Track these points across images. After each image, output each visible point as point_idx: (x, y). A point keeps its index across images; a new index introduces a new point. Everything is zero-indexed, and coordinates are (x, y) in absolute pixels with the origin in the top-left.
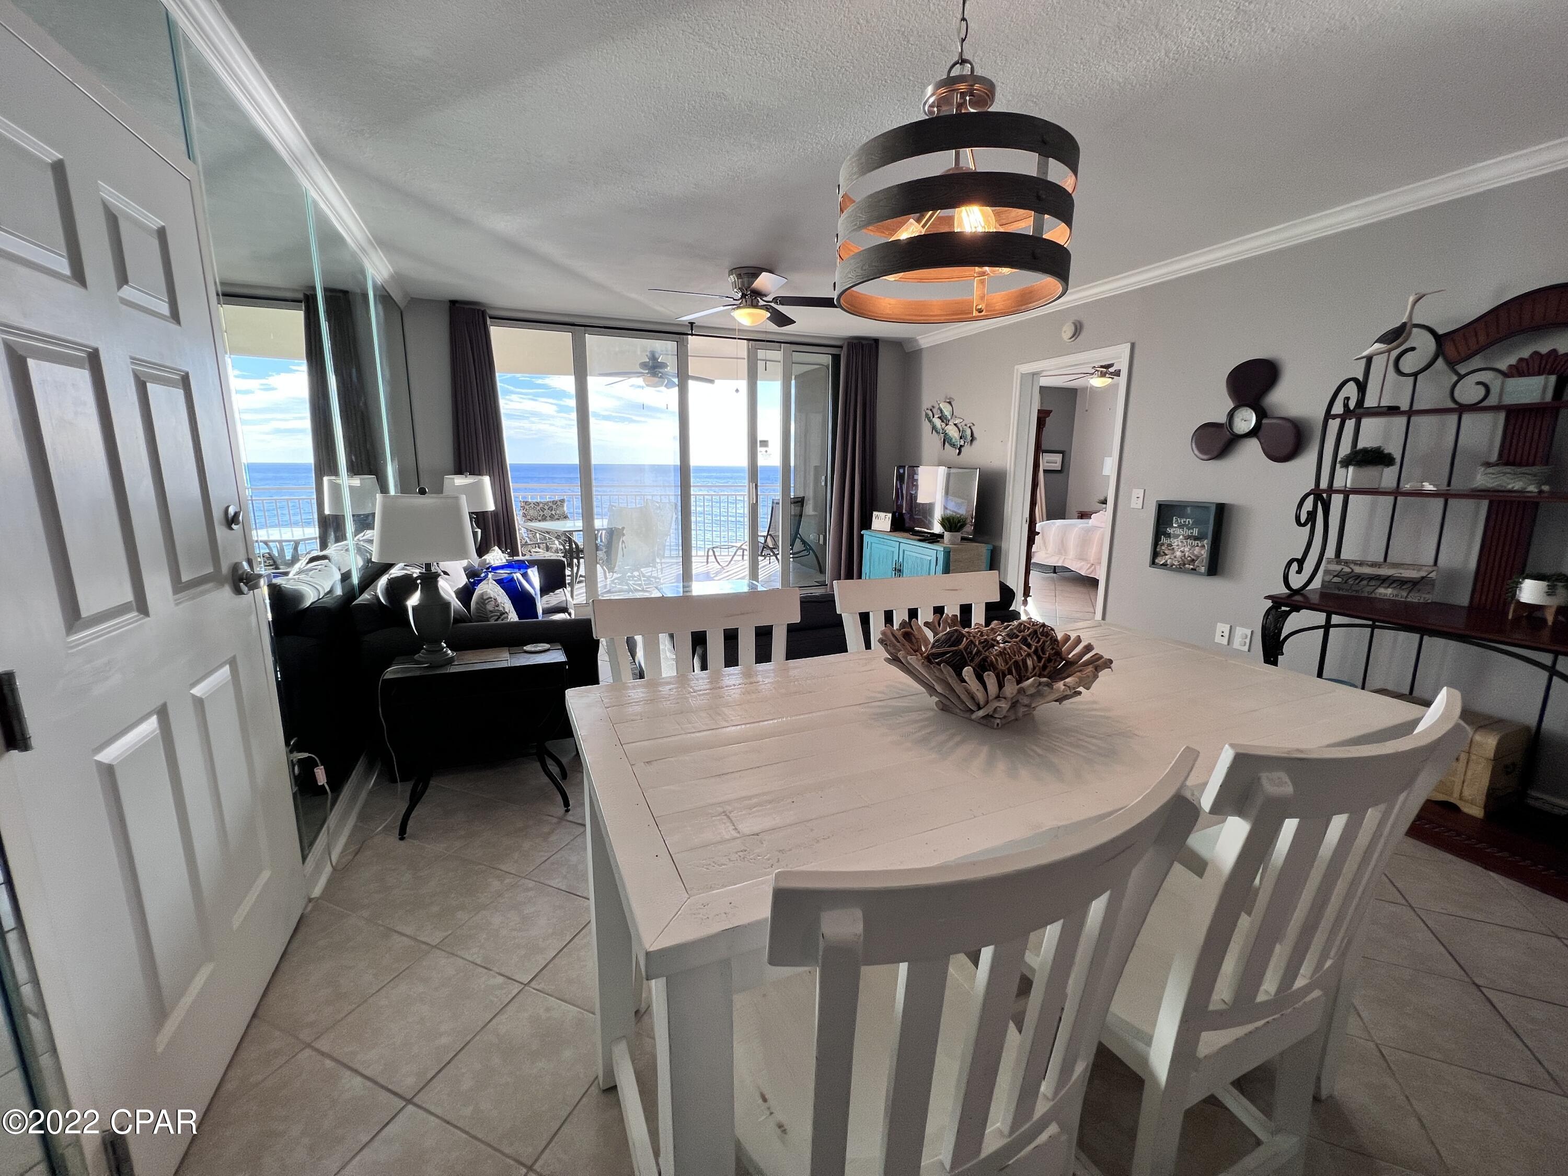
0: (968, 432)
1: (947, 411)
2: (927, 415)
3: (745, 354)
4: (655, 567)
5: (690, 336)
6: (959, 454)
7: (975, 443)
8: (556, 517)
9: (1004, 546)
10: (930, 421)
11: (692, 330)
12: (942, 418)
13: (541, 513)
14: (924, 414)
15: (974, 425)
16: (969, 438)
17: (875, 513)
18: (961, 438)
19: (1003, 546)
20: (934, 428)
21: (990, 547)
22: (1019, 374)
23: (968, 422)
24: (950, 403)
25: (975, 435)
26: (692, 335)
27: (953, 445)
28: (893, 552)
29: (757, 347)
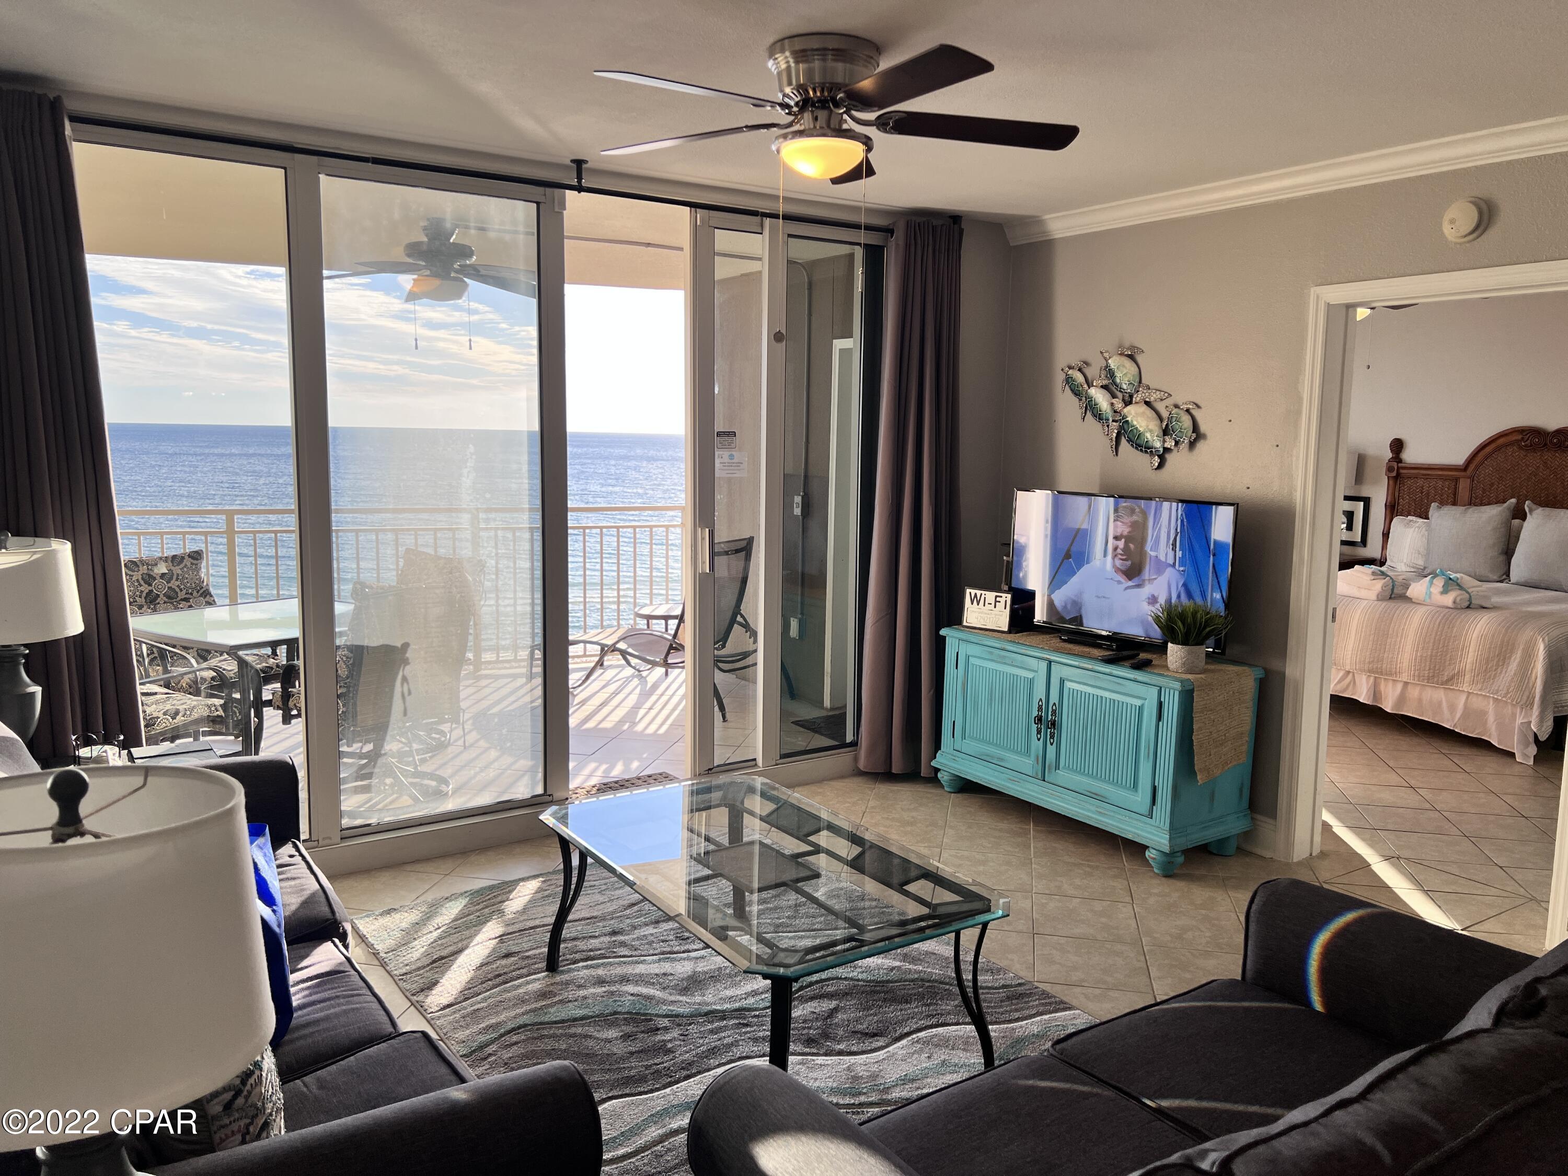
0: (1186, 422)
1: (1124, 373)
2: (1069, 380)
3: (684, 238)
4: (458, 722)
5: (568, 193)
6: (1161, 466)
7: (1201, 445)
8: (182, 595)
9: (1291, 671)
10: (1077, 393)
11: (579, 178)
12: (1110, 388)
13: (145, 588)
14: (1060, 378)
15: (1198, 407)
16: (1189, 433)
17: (969, 592)
18: (1166, 432)
19: (1288, 672)
20: (1091, 407)
21: (1259, 673)
22: (1322, 307)
23: (1181, 397)
24: (1131, 357)
25: (1203, 428)
26: (580, 189)
27: (1144, 447)
28: (1031, 681)
29: (712, 223)
